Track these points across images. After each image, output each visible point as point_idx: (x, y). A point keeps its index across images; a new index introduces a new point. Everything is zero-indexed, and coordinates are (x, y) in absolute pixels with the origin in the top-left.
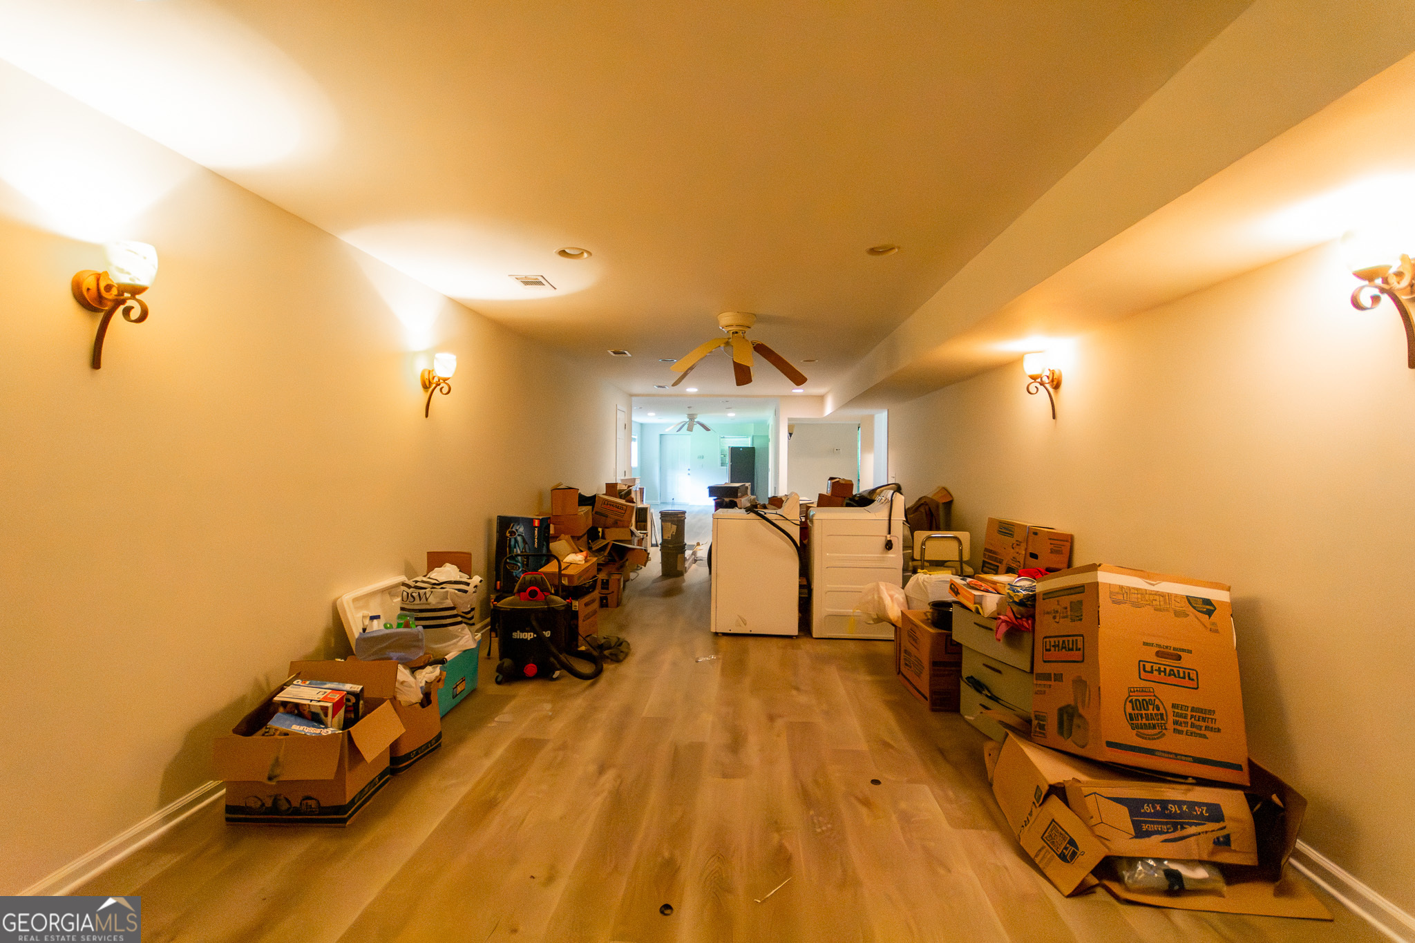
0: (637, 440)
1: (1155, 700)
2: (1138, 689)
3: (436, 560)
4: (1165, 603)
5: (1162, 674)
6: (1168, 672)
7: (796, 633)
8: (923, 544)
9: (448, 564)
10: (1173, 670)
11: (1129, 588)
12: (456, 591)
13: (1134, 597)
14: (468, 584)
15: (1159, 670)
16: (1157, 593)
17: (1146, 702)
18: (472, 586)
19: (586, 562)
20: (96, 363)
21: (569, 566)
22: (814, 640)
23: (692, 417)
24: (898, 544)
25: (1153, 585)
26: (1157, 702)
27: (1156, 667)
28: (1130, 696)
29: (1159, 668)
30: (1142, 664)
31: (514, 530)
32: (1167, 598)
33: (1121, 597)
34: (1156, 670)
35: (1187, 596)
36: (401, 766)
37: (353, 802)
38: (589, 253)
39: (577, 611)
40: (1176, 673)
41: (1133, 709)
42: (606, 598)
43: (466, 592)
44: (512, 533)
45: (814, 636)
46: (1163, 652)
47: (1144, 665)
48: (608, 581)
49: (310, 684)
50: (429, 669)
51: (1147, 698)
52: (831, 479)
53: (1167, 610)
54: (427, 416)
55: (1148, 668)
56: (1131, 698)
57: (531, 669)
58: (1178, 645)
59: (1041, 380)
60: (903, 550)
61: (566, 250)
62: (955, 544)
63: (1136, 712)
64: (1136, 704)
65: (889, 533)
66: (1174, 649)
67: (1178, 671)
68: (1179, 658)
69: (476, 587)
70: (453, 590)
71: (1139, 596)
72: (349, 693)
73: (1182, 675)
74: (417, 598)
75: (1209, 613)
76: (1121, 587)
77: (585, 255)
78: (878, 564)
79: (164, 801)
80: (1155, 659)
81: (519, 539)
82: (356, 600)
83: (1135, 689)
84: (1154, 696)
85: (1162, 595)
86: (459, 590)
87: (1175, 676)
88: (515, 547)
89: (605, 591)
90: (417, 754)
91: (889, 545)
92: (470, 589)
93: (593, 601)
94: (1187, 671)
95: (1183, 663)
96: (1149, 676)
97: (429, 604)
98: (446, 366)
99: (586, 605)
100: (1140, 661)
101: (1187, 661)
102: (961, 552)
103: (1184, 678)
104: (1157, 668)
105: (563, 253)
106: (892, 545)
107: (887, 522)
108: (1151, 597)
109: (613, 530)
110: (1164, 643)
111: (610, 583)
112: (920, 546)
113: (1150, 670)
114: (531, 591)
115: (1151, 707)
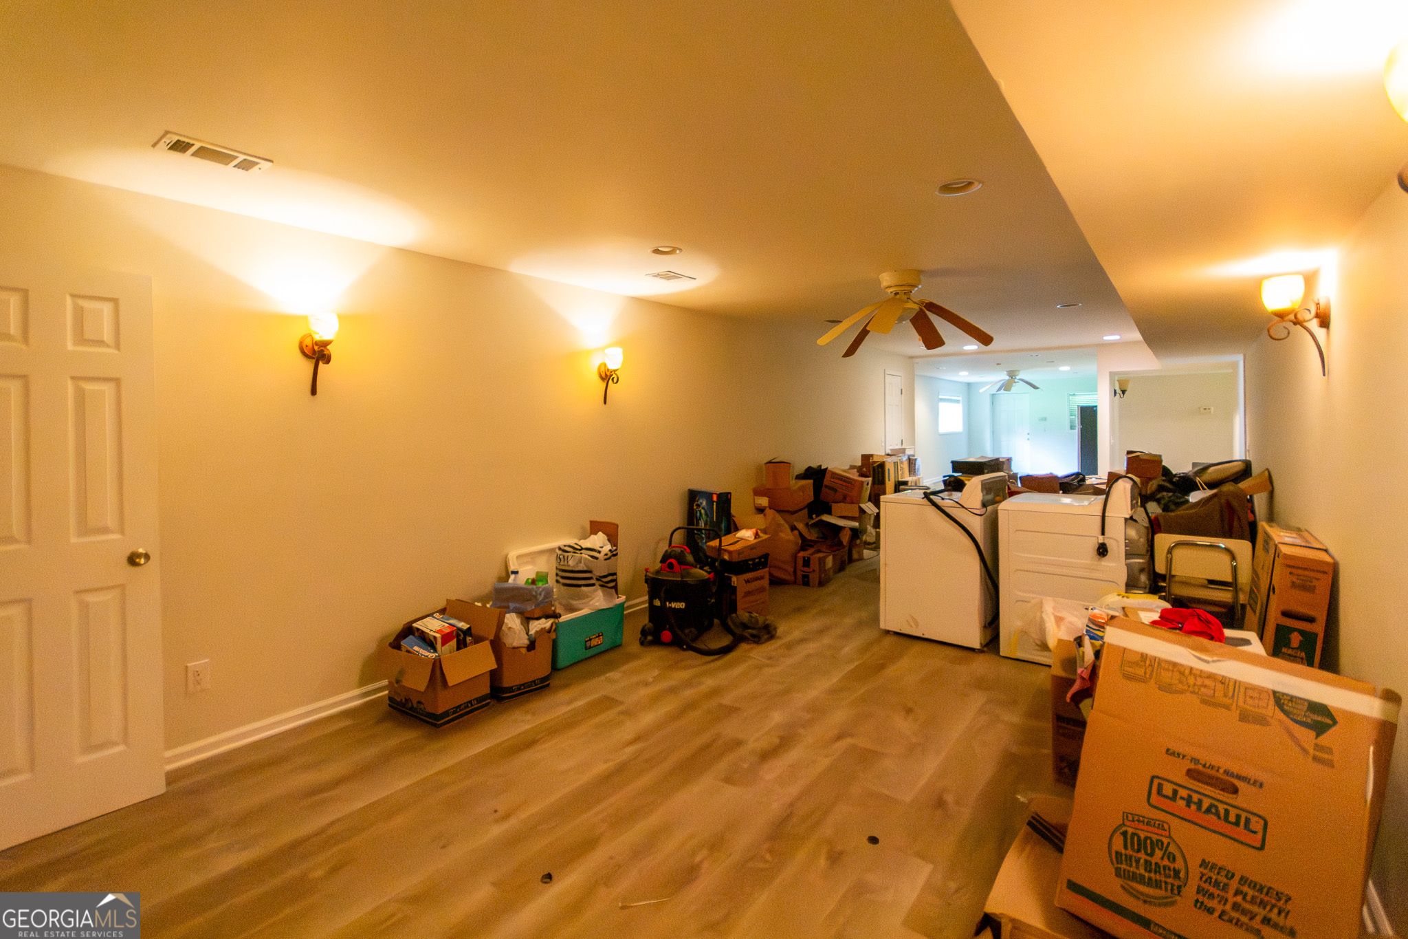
0: (961, 402)
1: (1169, 844)
2: (1141, 818)
3: (595, 527)
4: (1225, 696)
5: (1193, 807)
6: (1205, 806)
7: (977, 646)
8: (1170, 551)
9: (600, 533)
10: (1216, 807)
11: (1160, 661)
12: (591, 559)
13: (1166, 676)
14: (599, 552)
15: (1189, 801)
16: (1211, 676)
17: (1152, 842)
18: (603, 554)
19: (756, 538)
20: (314, 391)
21: (738, 541)
22: (1001, 659)
23: (1012, 374)
24: (1117, 547)
25: (1208, 662)
26: (1172, 849)
27: (1183, 793)
28: (1124, 824)
29: (1190, 796)
30: (1156, 784)
31: (699, 503)
32: (1231, 688)
33: (1141, 672)
34: (1182, 798)
35: (1274, 692)
36: (504, 695)
37: (446, 714)
38: (680, 249)
39: (736, 587)
40: (1222, 812)
41: (1126, 847)
42: (807, 577)
43: (597, 558)
44: (698, 506)
45: (1001, 654)
46: (1199, 772)
47: (1160, 786)
48: (809, 558)
49: (442, 618)
50: (543, 620)
51: (1155, 837)
52: (1129, 452)
53: (1227, 707)
54: (605, 403)
55: (1168, 789)
56: (1124, 829)
57: (666, 636)
58: (1236, 769)
59: (1296, 316)
60: (1126, 559)
61: (660, 249)
62: (1226, 558)
63: (1130, 852)
64: (1132, 839)
65: (1103, 533)
66: (1226, 772)
67: (1227, 812)
68: (1235, 791)
69: (606, 555)
70: (587, 556)
71: (1176, 675)
72: (459, 629)
73: (1232, 818)
74: (562, 560)
75: (1320, 729)
76: (1144, 657)
77: (678, 252)
78: (1087, 574)
79: (362, 684)
80: (1181, 778)
81: (703, 511)
82: (518, 557)
83: (1136, 818)
84: (1170, 837)
85: (1224, 681)
86: (592, 557)
87: (1219, 818)
88: (700, 519)
89: (806, 569)
90: (519, 689)
91: (1102, 550)
92: (601, 556)
93: (762, 578)
94: (1244, 815)
95: (1239, 801)
96: (1166, 804)
97: (569, 566)
98: (615, 359)
99: (747, 581)
100: (1153, 778)
101: (1247, 798)
102: (1235, 570)
103: (1237, 824)
104: (1186, 796)
105: (657, 251)
106: (1107, 551)
107: (1099, 520)
108: (1199, 681)
109: (842, 505)
110: (1207, 757)
111: (812, 562)
112: (1165, 554)
113: (1170, 794)
114: (669, 563)
115: (1158, 853)
